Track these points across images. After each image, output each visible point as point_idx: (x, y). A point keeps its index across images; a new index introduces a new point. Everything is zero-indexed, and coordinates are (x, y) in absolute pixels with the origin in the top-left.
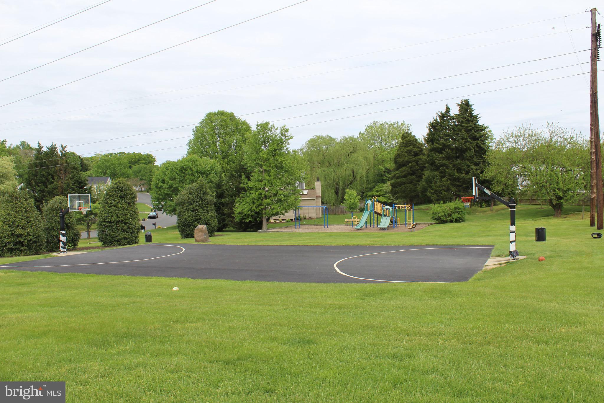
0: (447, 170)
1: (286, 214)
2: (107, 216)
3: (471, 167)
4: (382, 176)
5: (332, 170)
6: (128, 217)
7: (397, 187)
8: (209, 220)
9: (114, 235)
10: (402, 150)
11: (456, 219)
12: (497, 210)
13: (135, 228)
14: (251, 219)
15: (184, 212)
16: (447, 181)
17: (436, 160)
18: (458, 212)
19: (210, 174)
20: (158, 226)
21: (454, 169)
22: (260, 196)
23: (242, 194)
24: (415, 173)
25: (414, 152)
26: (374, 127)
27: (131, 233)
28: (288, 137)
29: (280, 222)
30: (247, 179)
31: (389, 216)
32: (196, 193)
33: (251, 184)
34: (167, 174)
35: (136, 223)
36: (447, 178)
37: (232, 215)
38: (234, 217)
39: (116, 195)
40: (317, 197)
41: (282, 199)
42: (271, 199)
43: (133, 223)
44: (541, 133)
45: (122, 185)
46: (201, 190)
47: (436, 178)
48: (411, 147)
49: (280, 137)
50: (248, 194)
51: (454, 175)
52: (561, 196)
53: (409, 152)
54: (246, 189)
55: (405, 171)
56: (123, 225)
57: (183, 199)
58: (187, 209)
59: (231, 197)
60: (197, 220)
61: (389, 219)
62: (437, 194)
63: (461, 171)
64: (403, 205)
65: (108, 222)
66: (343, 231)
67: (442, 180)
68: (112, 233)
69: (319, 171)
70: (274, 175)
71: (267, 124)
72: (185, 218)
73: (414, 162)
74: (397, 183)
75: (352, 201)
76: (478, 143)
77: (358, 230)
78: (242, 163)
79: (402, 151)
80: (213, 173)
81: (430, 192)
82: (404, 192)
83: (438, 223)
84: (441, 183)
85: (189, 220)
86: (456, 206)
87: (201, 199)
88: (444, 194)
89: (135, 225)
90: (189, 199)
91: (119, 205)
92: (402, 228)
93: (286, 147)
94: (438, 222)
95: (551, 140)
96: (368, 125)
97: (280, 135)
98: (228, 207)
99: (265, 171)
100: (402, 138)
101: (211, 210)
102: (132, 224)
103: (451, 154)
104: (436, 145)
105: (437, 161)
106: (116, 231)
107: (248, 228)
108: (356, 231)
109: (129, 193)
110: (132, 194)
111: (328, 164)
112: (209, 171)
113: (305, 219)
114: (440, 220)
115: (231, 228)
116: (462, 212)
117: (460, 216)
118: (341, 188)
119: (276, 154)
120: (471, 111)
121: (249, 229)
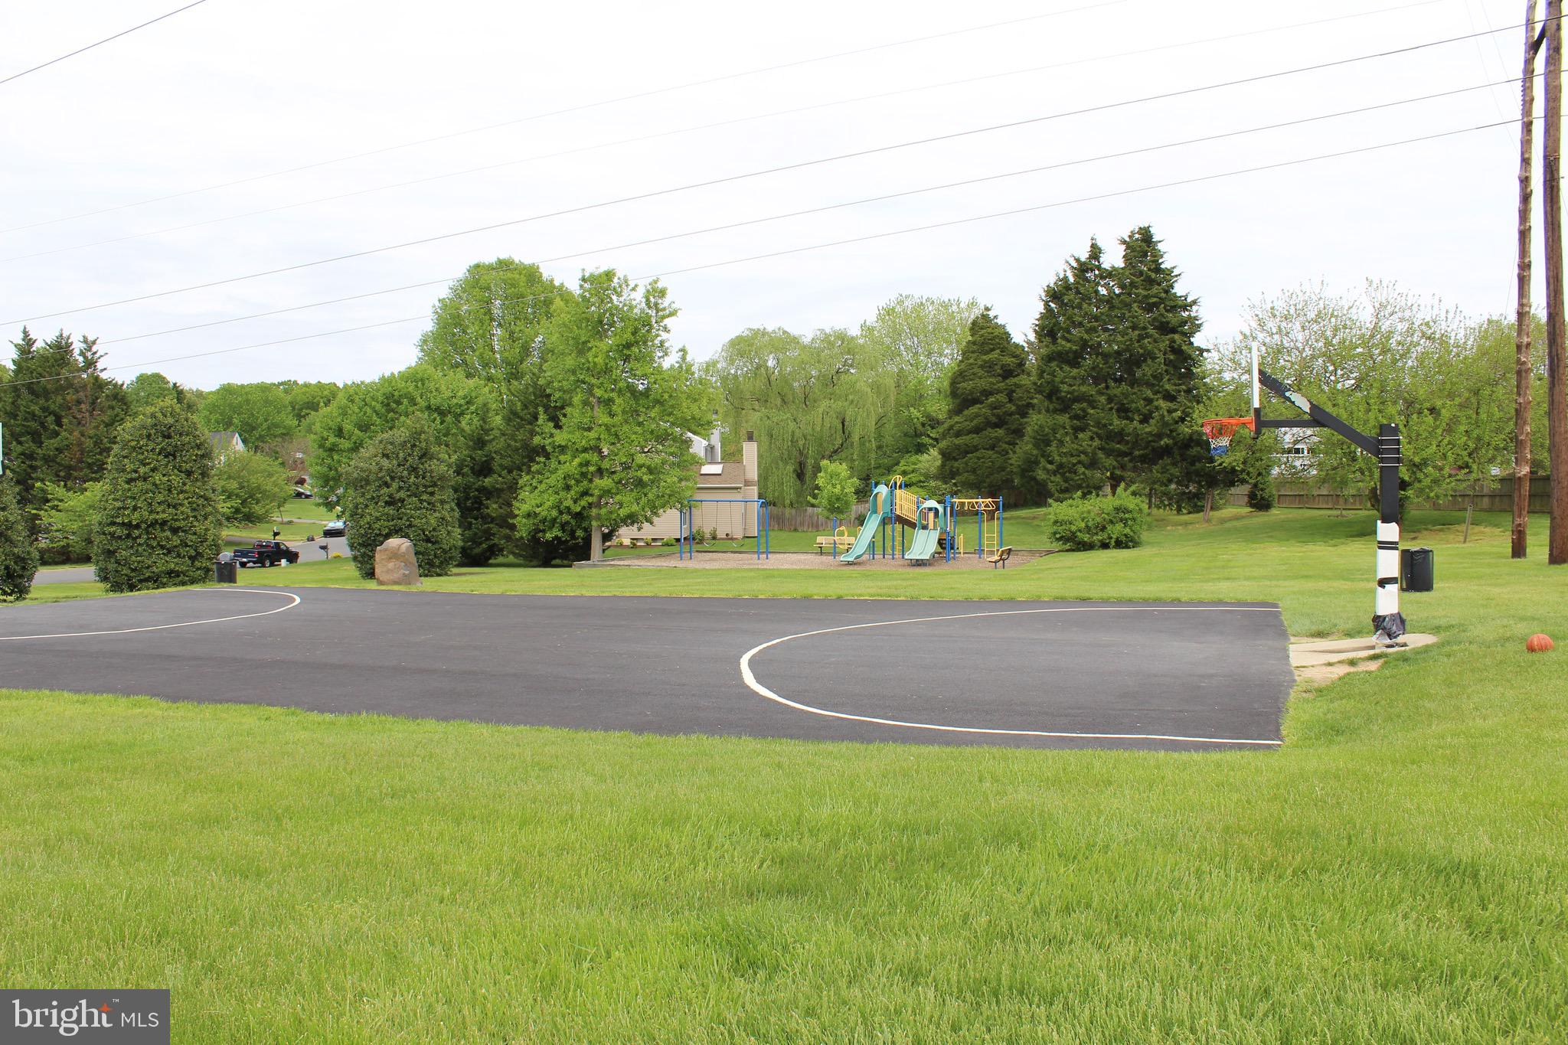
0: (1092, 411)
1: (655, 519)
2: (119, 509)
3: (1156, 403)
4: (917, 435)
5: (789, 415)
6: (182, 513)
7: (956, 460)
8: (434, 530)
9: (139, 562)
10: (971, 361)
11: (1117, 538)
12: (1223, 521)
13: (205, 544)
14: (560, 534)
15: (367, 506)
16: (1092, 439)
17: (1062, 382)
18: (1124, 521)
19: (462, 414)
20: (332, 554)
21: (1111, 409)
22: (584, 469)
23: (538, 463)
24: (1006, 423)
25: (1003, 367)
26: (898, 309)
27: (193, 559)
28: (664, 309)
29: (648, 544)
30: (551, 424)
31: (935, 529)
32: (401, 455)
33: (561, 438)
34: (350, 412)
35: (207, 530)
36: (1090, 431)
37: (511, 521)
38: (513, 527)
39: (149, 448)
40: (747, 483)
41: (645, 478)
42: (616, 477)
43: (199, 528)
44: (1350, 308)
45: (171, 420)
46: (414, 446)
47: (1062, 431)
48: (995, 355)
49: (643, 311)
50: (553, 464)
51: (1111, 425)
52: (1407, 478)
53: (990, 367)
54: (549, 448)
55: (977, 416)
56: (168, 533)
57: (365, 471)
58: (373, 498)
59: (510, 472)
60: (401, 529)
61: (934, 536)
62: (1063, 475)
63: (1130, 414)
64: (974, 501)
65: (123, 524)
66: (807, 567)
67: (1077, 438)
68: (134, 558)
69: (755, 417)
70: (624, 412)
71: (609, 275)
72: (368, 523)
73: (1002, 393)
74: (957, 448)
75: (837, 490)
76: (1174, 342)
77: (849, 564)
78: (541, 382)
79: (971, 364)
80: (473, 413)
81: (1045, 469)
82: (974, 471)
83: (1067, 551)
84: (1076, 446)
85: (380, 530)
86: (1117, 503)
87: (414, 470)
88: (1084, 473)
89: (205, 534)
90: (381, 469)
91: (157, 477)
92: (969, 562)
93: (659, 338)
94: (1067, 547)
95: (1376, 327)
96: (885, 306)
97: (643, 305)
98: (501, 500)
99: (599, 401)
100: (972, 329)
101: (442, 502)
102: (195, 534)
103: (1102, 369)
104: (1064, 343)
105: (1065, 388)
106: (144, 550)
107: (555, 558)
108: (844, 568)
109: (189, 443)
110: (198, 447)
111: (779, 401)
112: (461, 406)
113: (714, 538)
114: (1075, 543)
115: (511, 558)
116: (1134, 519)
117: (1127, 530)
118: (810, 462)
119: (630, 355)
120: (1155, 256)
121: (557, 561)
